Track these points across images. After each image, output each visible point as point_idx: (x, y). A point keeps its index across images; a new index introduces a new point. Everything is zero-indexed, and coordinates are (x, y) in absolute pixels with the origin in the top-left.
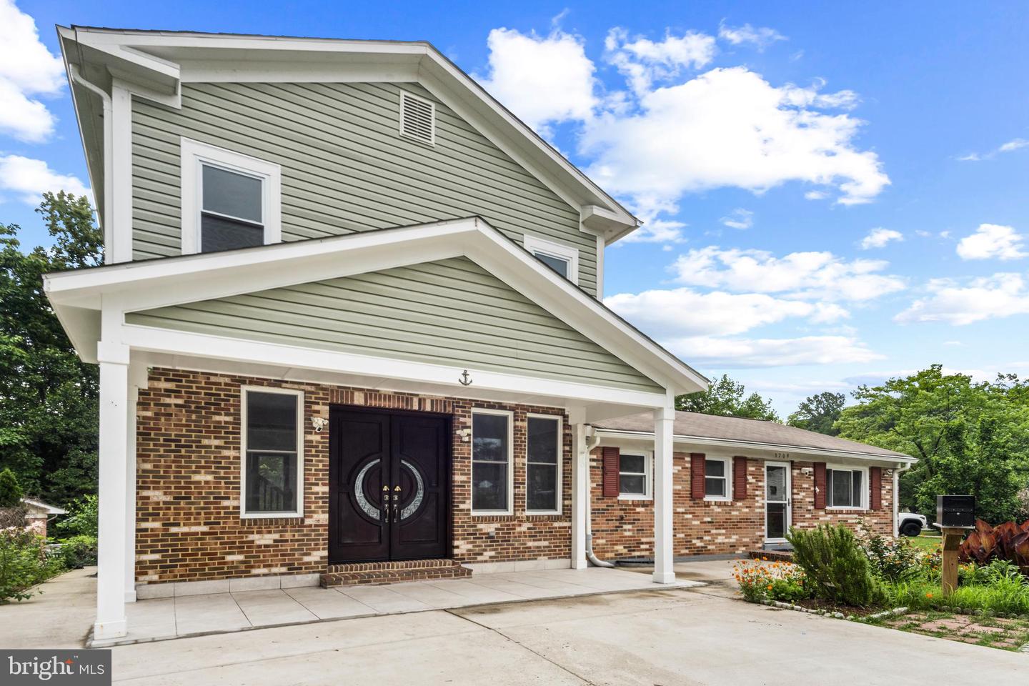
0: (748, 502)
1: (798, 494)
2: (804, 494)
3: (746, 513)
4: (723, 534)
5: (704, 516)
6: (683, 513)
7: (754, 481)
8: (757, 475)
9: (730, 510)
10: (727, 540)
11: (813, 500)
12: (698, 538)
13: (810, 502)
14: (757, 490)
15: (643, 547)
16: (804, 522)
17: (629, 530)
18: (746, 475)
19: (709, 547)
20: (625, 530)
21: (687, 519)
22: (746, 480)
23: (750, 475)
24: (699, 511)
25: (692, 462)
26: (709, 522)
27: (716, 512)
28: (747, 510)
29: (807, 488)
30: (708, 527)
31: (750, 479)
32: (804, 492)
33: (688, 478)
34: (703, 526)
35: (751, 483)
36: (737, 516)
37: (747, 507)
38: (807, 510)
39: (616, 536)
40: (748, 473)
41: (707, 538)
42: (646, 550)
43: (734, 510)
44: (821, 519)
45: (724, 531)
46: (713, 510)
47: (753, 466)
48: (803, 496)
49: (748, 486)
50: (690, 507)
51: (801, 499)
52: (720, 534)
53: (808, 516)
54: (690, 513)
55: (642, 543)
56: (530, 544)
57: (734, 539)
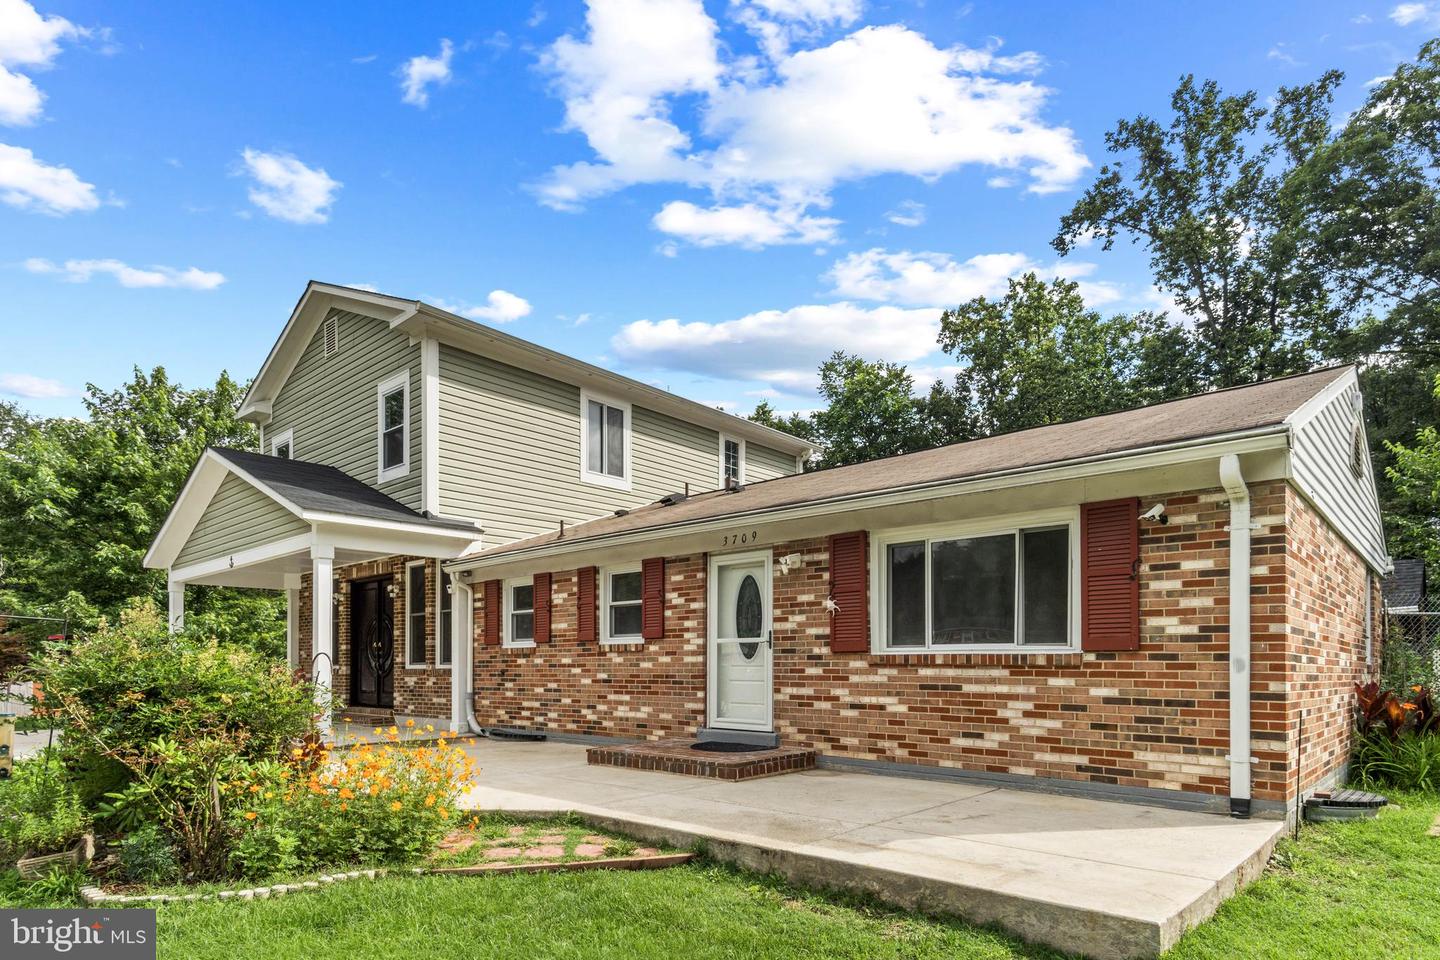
0: (670, 643)
1: (786, 620)
2: (801, 618)
3: (667, 665)
4: (627, 703)
5: (597, 671)
6: (569, 666)
7: (681, 601)
8: (690, 588)
9: (638, 660)
10: (632, 714)
11: (827, 631)
12: (589, 707)
13: (818, 637)
14: (687, 618)
15: (525, 713)
16: (803, 685)
17: (511, 690)
18: (663, 592)
19: (605, 724)
20: (507, 689)
21: (574, 675)
22: (663, 602)
23: (674, 590)
24: (591, 662)
25: (580, 584)
26: (605, 681)
27: (615, 665)
28: (666, 659)
29: (810, 604)
30: (603, 689)
31: (673, 597)
32: (801, 612)
33: (574, 610)
34: (597, 687)
35: (675, 607)
36: (650, 670)
37: (668, 654)
38: (809, 658)
39: (498, 698)
40: (668, 587)
41: (602, 707)
42: (528, 718)
43: (644, 660)
44: (854, 679)
45: (627, 698)
46: (610, 659)
47: (679, 573)
48: (799, 624)
49: (668, 613)
50: (579, 655)
51: (793, 631)
52: (621, 703)
53: (811, 671)
54: (579, 666)
55: (523, 709)
56: (435, 700)
57: (644, 712)
